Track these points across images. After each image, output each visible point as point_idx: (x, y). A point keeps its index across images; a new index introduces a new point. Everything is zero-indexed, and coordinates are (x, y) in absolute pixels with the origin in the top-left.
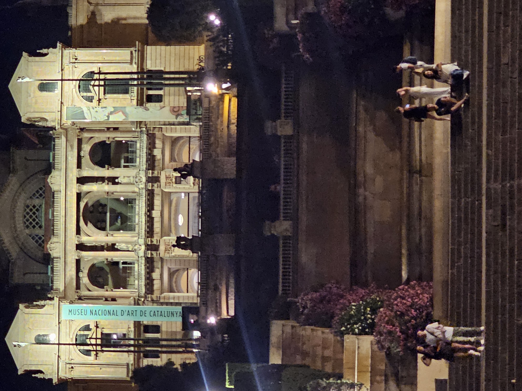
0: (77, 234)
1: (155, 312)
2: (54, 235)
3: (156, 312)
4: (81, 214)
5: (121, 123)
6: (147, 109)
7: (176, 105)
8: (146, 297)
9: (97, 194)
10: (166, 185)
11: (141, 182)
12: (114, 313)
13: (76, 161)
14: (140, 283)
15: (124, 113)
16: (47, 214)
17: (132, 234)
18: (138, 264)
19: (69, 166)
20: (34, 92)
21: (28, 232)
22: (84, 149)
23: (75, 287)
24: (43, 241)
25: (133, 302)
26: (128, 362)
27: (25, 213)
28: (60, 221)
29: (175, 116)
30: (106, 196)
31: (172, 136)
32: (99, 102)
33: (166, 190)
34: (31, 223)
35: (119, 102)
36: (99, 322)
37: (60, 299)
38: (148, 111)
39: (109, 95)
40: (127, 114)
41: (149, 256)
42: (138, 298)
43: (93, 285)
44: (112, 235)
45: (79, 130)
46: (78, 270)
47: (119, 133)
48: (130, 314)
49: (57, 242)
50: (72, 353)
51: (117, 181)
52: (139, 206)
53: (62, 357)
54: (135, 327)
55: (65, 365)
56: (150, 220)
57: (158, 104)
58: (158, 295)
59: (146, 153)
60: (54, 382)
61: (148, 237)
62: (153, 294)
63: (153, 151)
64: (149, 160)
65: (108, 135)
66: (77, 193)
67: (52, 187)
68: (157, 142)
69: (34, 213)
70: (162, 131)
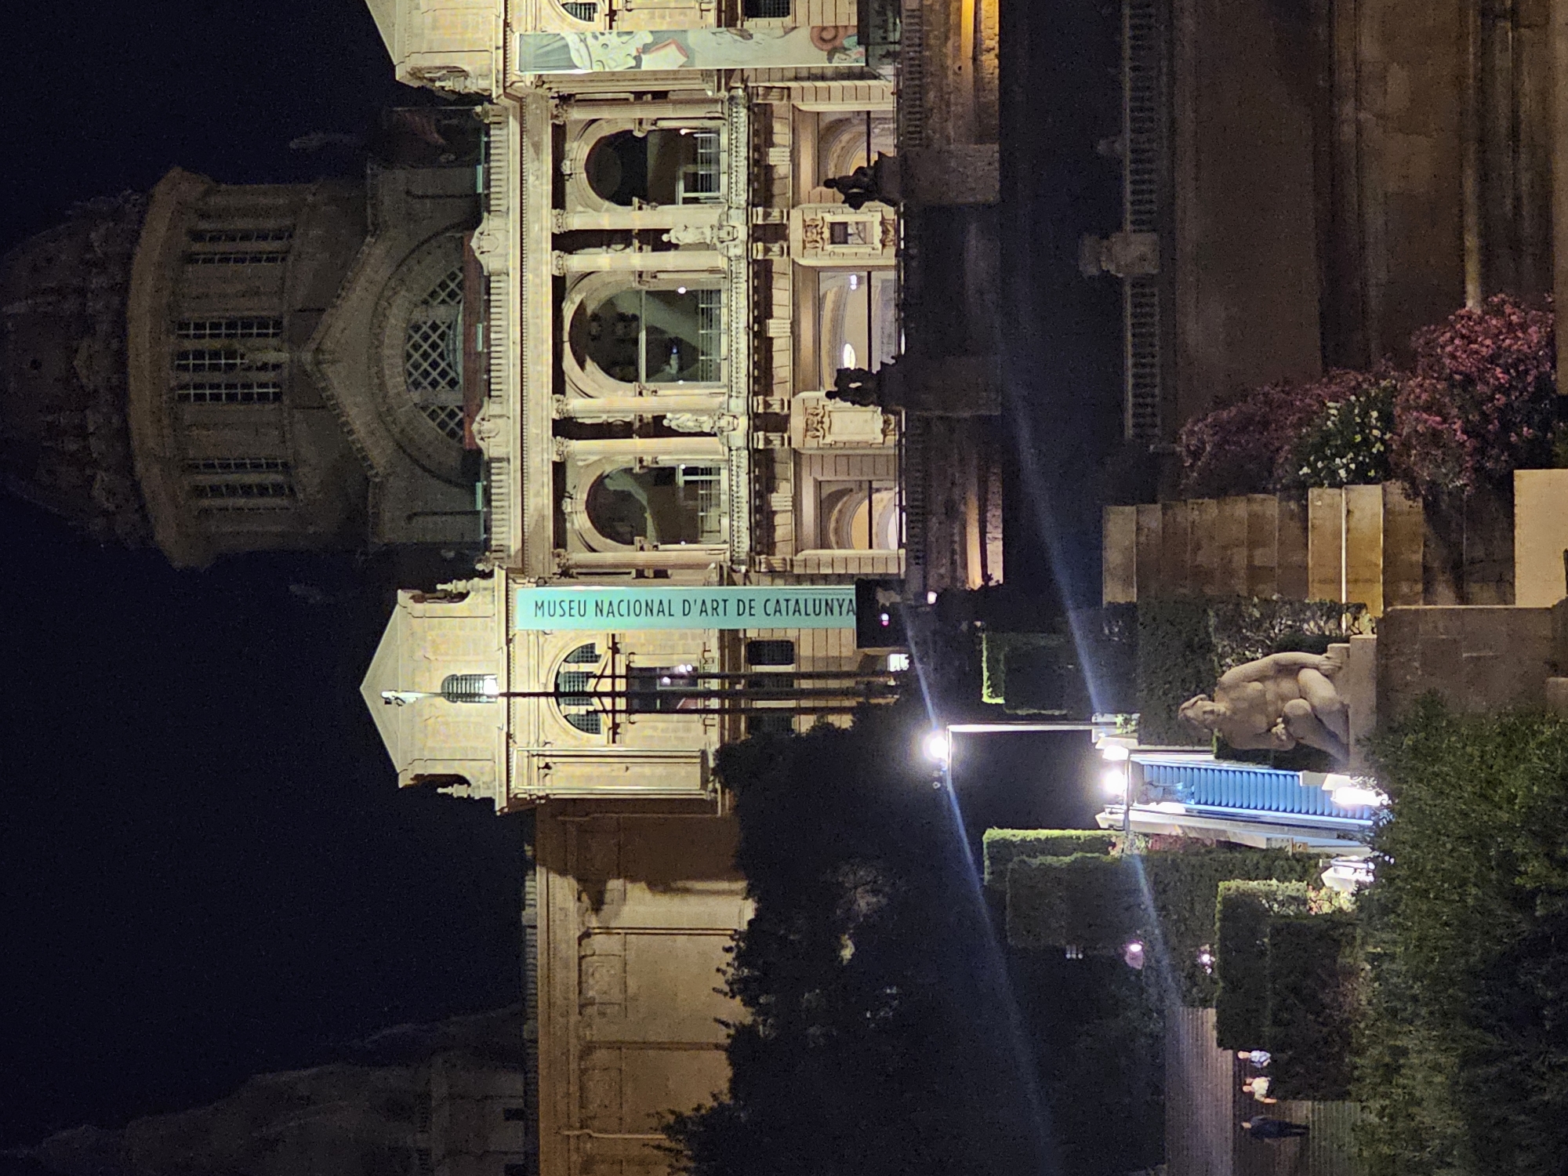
0: (554, 392)
1: (778, 602)
2: (490, 396)
3: (783, 604)
4: (566, 337)
5: (673, 75)
6: (747, 36)
7: (829, 22)
8: (751, 563)
9: (612, 279)
10: (804, 248)
11: (734, 240)
12: (662, 609)
13: (550, 187)
14: (735, 523)
15: (684, 49)
16: (469, 338)
17: (712, 387)
18: (730, 470)
19: (531, 201)
21: (417, 400)
22: (572, 155)
23: (552, 540)
24: (460, 424)
25: (715, 577)
26: (703, 748)
27: (408, 347)
28: (508, 358)
29: (825, 53)
30: (635, 285)
31: (818, 113)
32: (612, 20)
33: (803, 262)
34: (426, 374)
35: (668, 19)
36: (622, 635)
37: (511, 576)
38: (749, 42)
40: (691, 49)
41: (761, 446)
42: (729, 564)
43: (603, 536)
44: (656, 392)
45: (557, 101)
46: (560, 493)
47: (670, 106)
48: (709, 611)
49: (501, 416)
50: (546, 724)
51: (665, 238)
52: (729, 307)
53: (519, 737)
54: (722, 648)
55: (526, 760)
56: (762, 345)
57: (776, 22)
58: (788, 558)
59: (748, 159)
60: (497, 808)
61: (756, 394)
62: (774, 554)
63: (767, 154)
64: (757, 176)
65: (639, 112)
66: (553, 276)
67: (482, 262)
68: (777, 127)
69: (434, 346)
70: (789, 96)
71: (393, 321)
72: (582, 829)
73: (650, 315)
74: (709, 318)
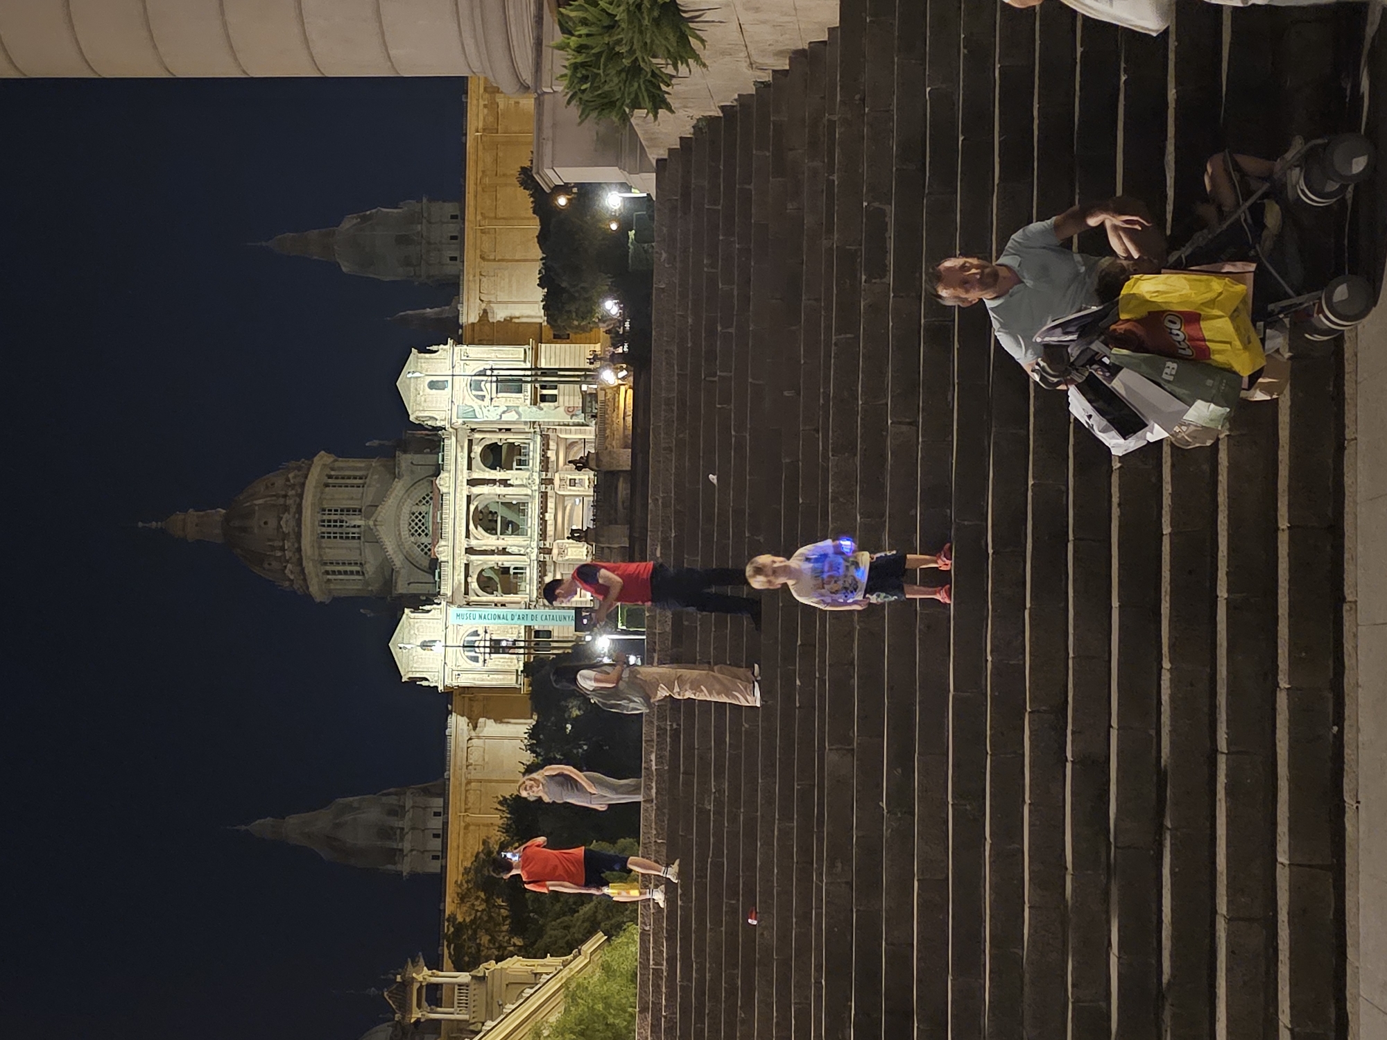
0: (466, 538)
1: (546, 616)
2: (442, 538)
3: (548, 617)
5: (514, 423)
6: (541, 409)
8: (537, 601)
9: (488, 497)
11: (534, 484)
12: (504, 618)
13: (467, 462)
14: (531, 588)
15: (518, 413)
16: (435, 517)
17: (525, 538)
18: (530, 568)
19: (459, 467)
20: (423, 391)
21: (413, 541)
22: (475, 451)
23: (463, 592)
24: (430, 550)
25: (524, 607)
26: (517, 668)
27: (410, 521)
28: (449, 524)
29: (569, 417)
30: (498, 500)
32: (491, 401)
33: (559, 493)
34: (416, 531)
35: (512, 401)
36: (488, 627)
37: (448, 604)
39: (502, 393)
40: (520, 413)
41: (542, 560)
42: (529, 602)
43: (483, 591)
45: (470, 430)
46: (467, 575)
47: (512, 434)
48: (521, 619)
49: (446, 546)
50: (459, 659)
51: (509, 482)
52: (531, 509)
53: (449, 664)
54: (525, 632)
55: (451, 672)
56: (543, 522)
57: (552, 404)
59: (540, 455)
61: (540, 540)
63: (547, 453)
64: (543, 461)
65: (500, 436)
66: (467, 495)
67: (440, 489)
68: (551, 443)
69: (420, 521)
70: (556, 432)
71: (404, 510)
72: (470, 699)
73: (502, 512)
74: (524, 512)
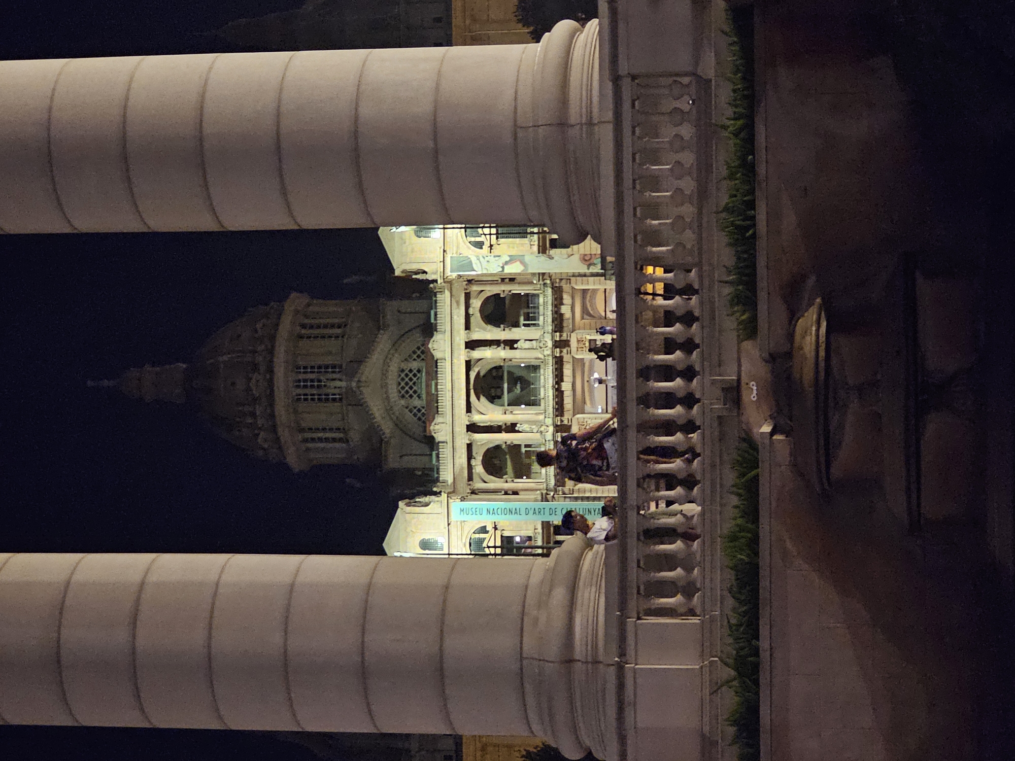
0: (467, 412)
2: (438, 414)
4: (471, 387)
6: (551, 258)
7: (589, 252)
8: (556, 491)
9: (491, 361)
10: (577, 350)
11: (546, 347)
12: (516, 512)
13: (463, 321)
15: (523, 263)
16: (428, 386)
17: (537, 410)
19: (455, 326)
20: (410, 239)
21: (404, 404)
22: (473, 306)
23: (467, 478)
25: (540, 498)
27: (399, 379)
28: (446, 397)
29: (586, 266)
30: (502, 363)
31: (583, 289)
32: (491, 249)
33: (577, 357)
34: (407, 392)
35: (516, 249)
36: (499, 522)
38: (553, 261)
39: (503, 240)
40: (527, 264)
42: (545, 491)
43: (489, 474)
44: (511, 411)
45: (466, 282)
46: (470, 457)
47: (517, 285)
48: (537, 513)
49: (443, 423)
51: (515, 346)
52: (544, 374)
54: (543, 528)
57: (564, 251)
58: (571, 488)
59: (552, 311)
61: (557, 416)
62: (564, 486)
63: (560, 308)
64: (556, 318)
65: (503, 287)
66: (466, 361)
67: (434, 354)
68: (565, 296)
70: (570, 283)
74: (534, 379)
